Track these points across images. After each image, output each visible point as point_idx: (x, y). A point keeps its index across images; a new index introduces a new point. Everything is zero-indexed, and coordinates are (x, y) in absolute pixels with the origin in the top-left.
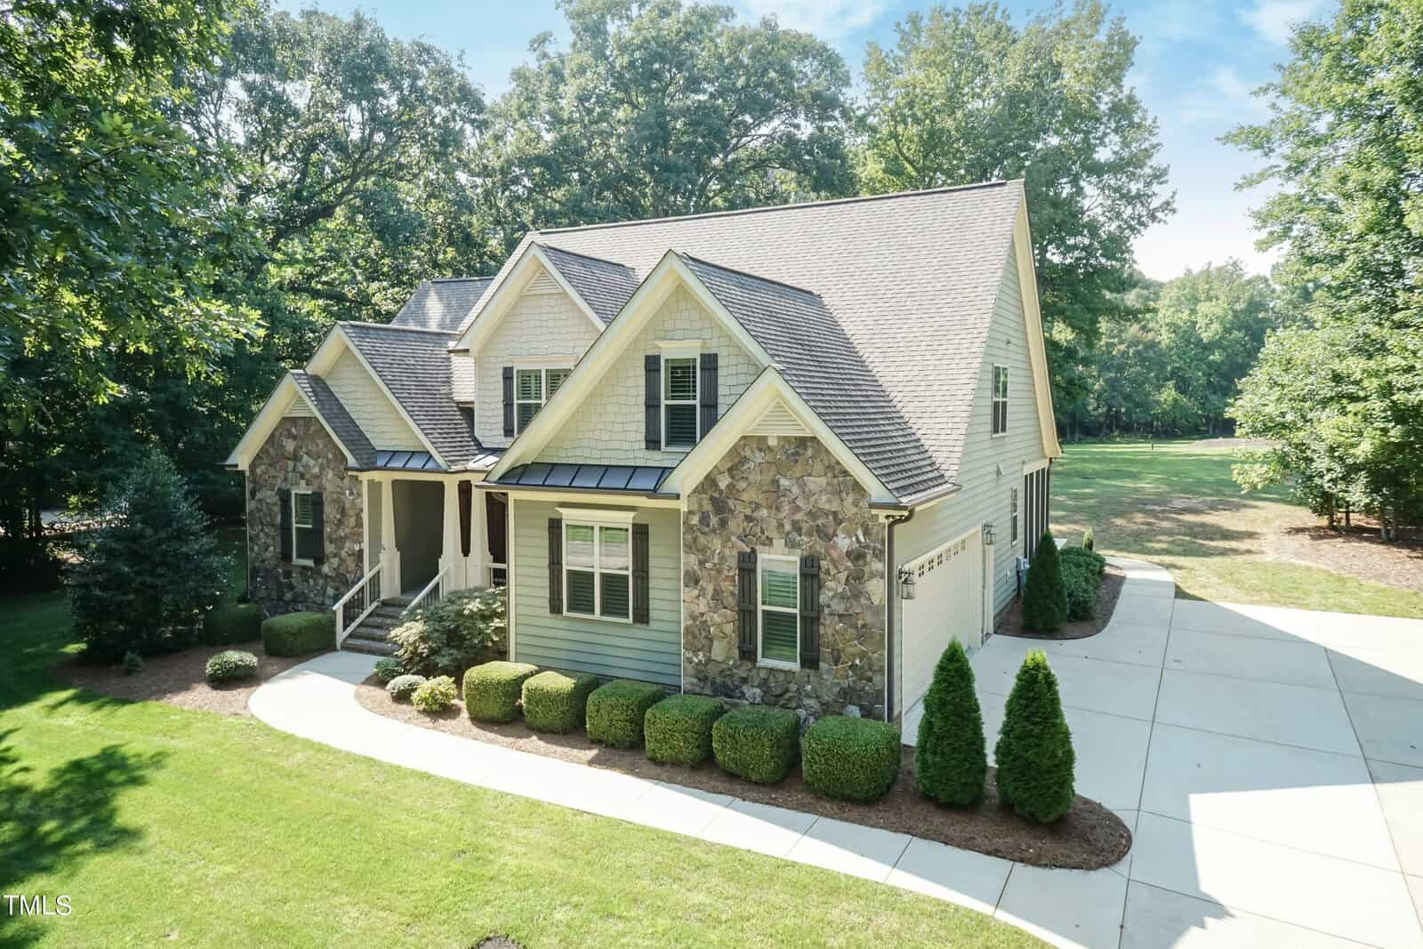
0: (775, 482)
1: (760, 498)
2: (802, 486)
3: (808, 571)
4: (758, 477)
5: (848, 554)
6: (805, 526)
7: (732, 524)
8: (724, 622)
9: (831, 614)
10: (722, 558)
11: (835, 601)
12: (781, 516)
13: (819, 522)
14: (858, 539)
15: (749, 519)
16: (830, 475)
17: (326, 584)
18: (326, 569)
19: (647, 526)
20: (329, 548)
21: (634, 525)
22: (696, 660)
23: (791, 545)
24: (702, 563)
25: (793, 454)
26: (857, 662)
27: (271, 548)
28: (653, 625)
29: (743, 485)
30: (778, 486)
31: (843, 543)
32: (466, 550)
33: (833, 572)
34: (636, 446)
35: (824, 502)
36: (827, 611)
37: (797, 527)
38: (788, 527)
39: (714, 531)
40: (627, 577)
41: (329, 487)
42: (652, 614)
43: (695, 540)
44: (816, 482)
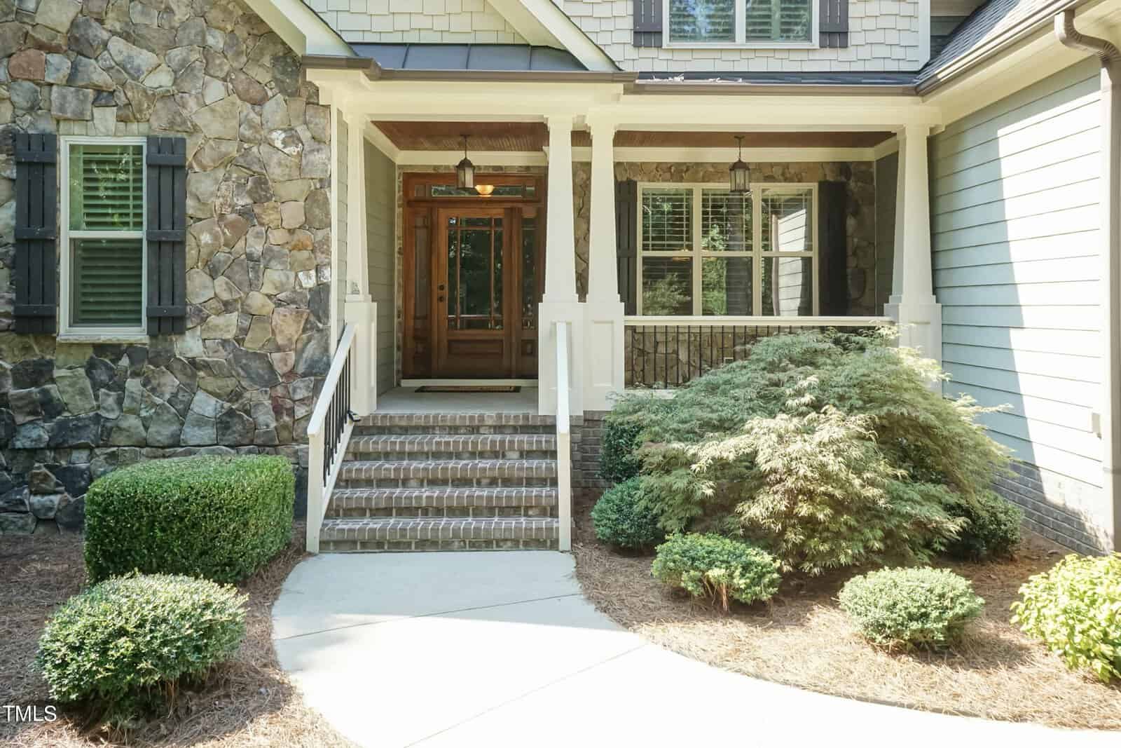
32: (582, 289)
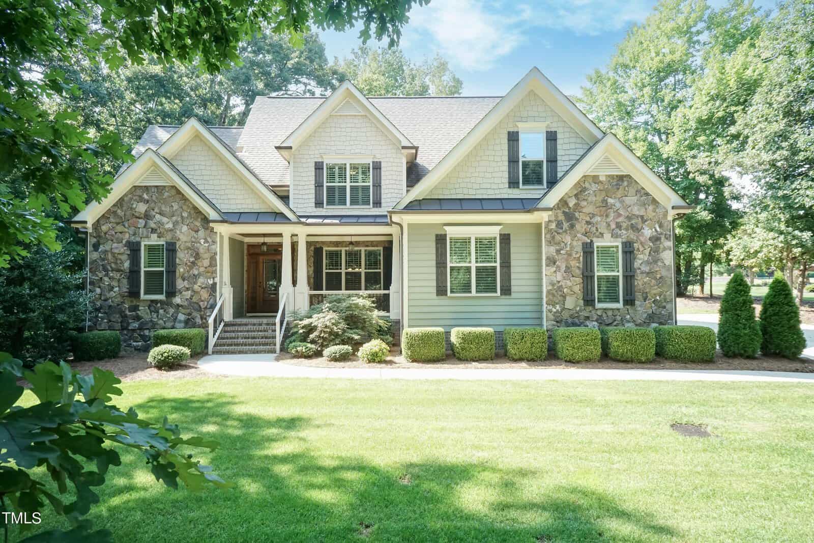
0: (604, 201)
1: (596, 211)
2: (622, 202)
3: (627, 250)
4: (594, 199)
5: (650, 239)
6: (624, 225)
7: (578, 227)
8: (575, 285)
9: (642, 273)
10: (572, 247)
11: (643, 265)
12: (608, 220)
13: (633, 222)
14: (656, 230)
15: (588, 223)
16: (638, 195)
17: (177, 312)
18: (177, 300)
19: (509, 235)
20: (180, 284)
21: (501, 235)
22: (554, 310)
23: (615, 236)
24: (558, 252)
25: (616, 185)
26: (658, 298)
27: (116, 289)
28: (513, 295)
29: (584, 203)
30: (607, 203)
31: (648, 232)
32: (294, 283)
33: (641, 249)
34: (501, 186)
35: (636, 211)
36: (638, 271)
37: (619, 226)
38: (613, 226)
39: (566, 231)
40: (494, 268)
41: (183, 238)
42: (513, 289)
43: (553, 238)
44: (631, 200)
